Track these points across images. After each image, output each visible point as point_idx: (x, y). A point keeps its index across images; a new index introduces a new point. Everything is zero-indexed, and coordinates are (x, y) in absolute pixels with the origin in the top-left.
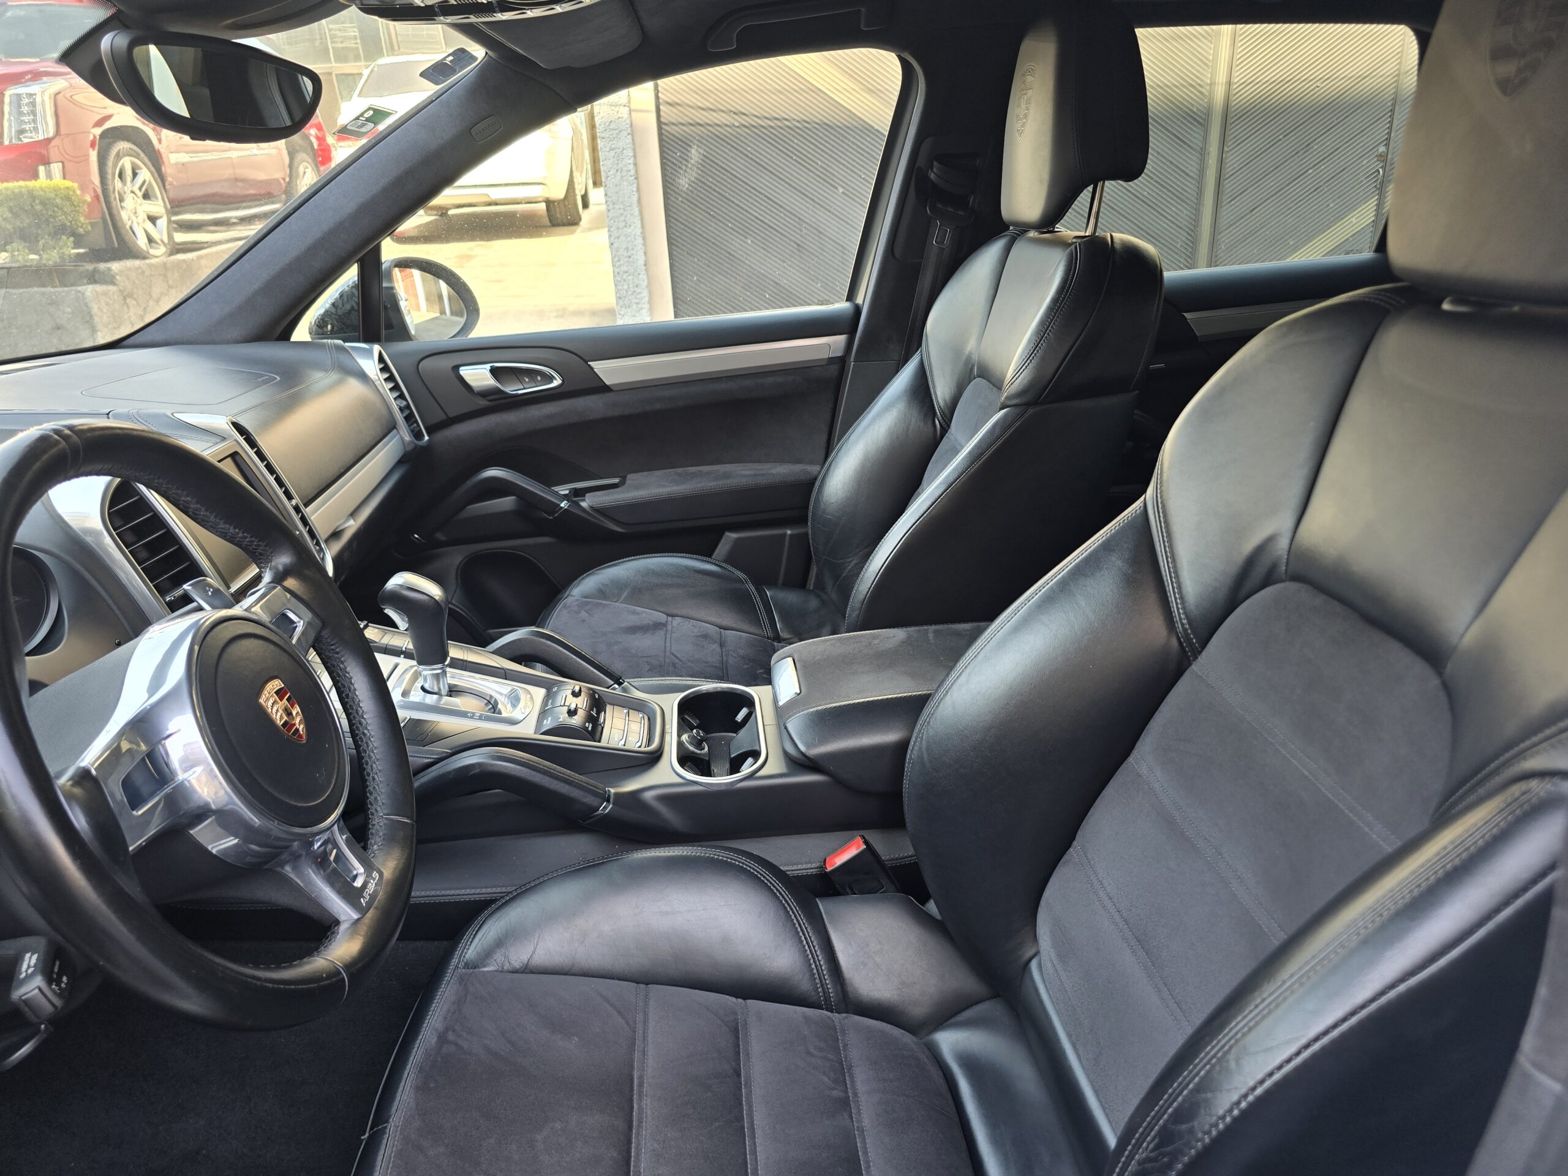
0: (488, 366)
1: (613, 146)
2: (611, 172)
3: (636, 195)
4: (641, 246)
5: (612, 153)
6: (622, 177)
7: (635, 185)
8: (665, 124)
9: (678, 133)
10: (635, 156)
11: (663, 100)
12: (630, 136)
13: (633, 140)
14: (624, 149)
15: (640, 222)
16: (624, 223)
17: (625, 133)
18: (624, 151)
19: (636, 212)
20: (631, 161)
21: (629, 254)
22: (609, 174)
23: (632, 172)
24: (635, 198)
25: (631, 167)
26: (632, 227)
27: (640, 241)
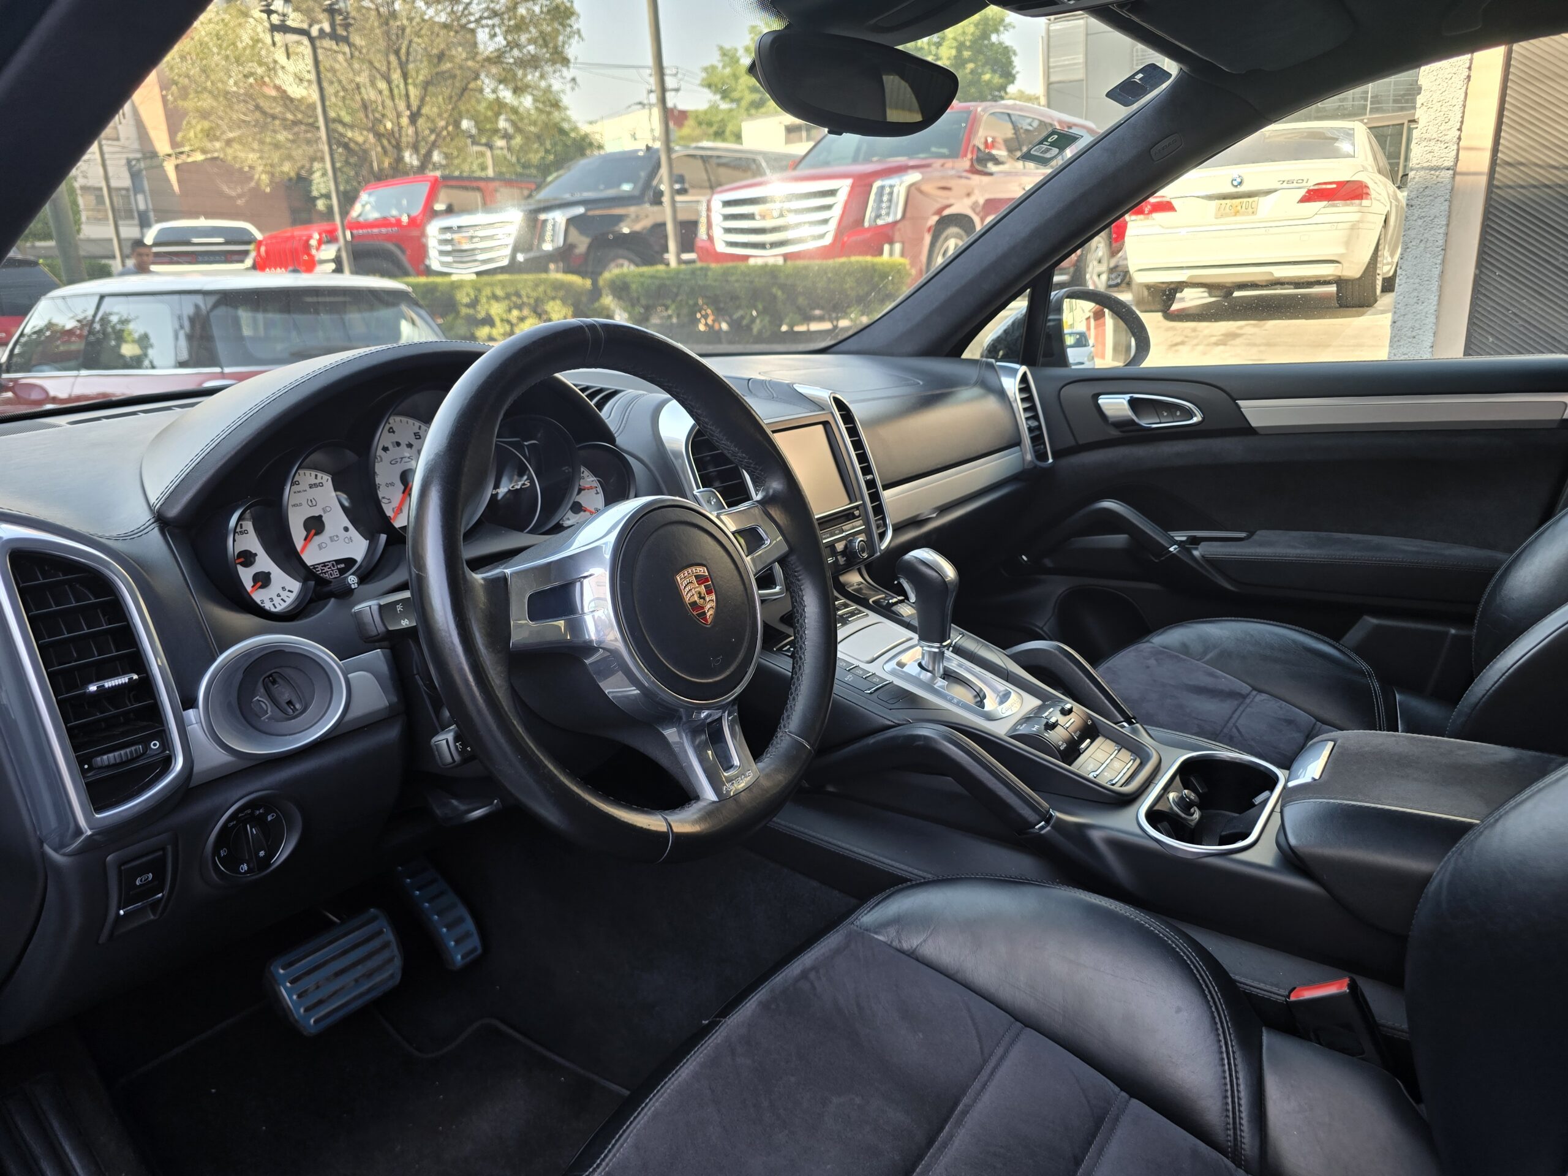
0: (1127, 397)
1: (1423, 214)
2: (1414, 243)
3: (1439, 268)
4: (1431, 325)
5: (1420, 222)
6: (1426, 248)
7: (1440, 257)
8: (1498, 187)
9: (1514, 197)
10: (1448, 225)
11: (1502, 159)
12: (1447, 203)
13: (1450, 207)
14: (1435, 217)
15: (1437, 298)
16: (1415, 300)
17: (1442, 199)
18: (1436, 220)
19: (1435, 286)
20: (1442, 231)
21: (1414, 334)
22: (1410, 245)
23: (1441, 242)
24: (1436, 272)
25: (1441, 237)
26: (1425, 304)
27: (1432, 319)
